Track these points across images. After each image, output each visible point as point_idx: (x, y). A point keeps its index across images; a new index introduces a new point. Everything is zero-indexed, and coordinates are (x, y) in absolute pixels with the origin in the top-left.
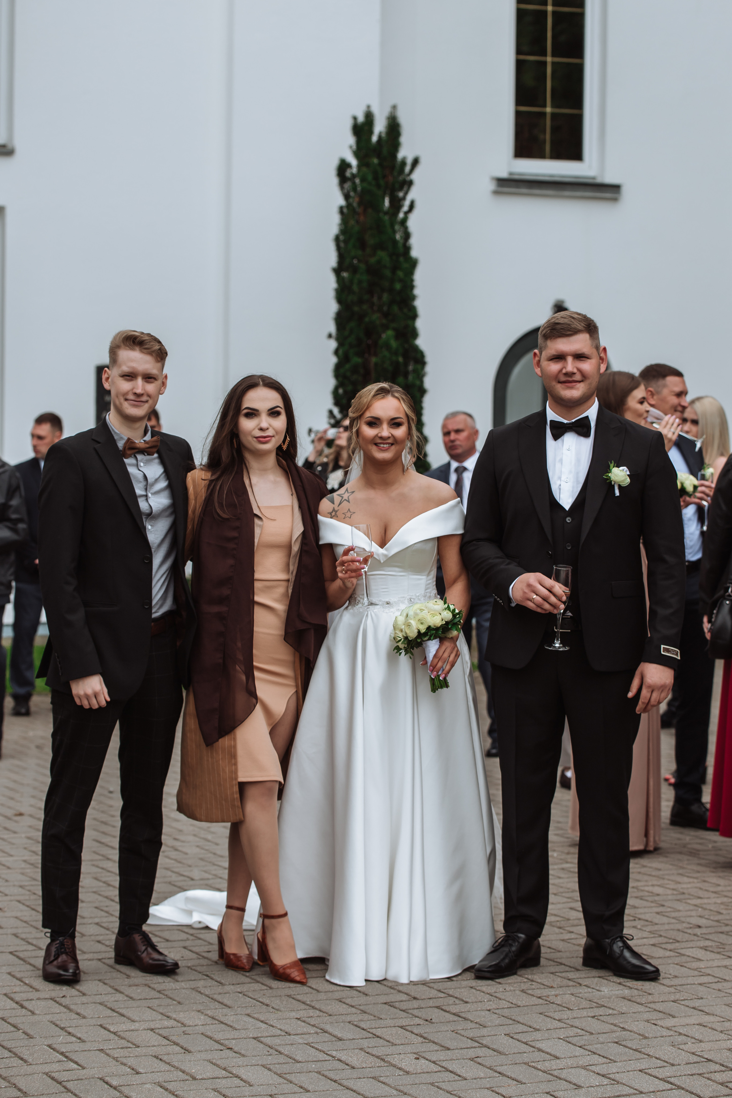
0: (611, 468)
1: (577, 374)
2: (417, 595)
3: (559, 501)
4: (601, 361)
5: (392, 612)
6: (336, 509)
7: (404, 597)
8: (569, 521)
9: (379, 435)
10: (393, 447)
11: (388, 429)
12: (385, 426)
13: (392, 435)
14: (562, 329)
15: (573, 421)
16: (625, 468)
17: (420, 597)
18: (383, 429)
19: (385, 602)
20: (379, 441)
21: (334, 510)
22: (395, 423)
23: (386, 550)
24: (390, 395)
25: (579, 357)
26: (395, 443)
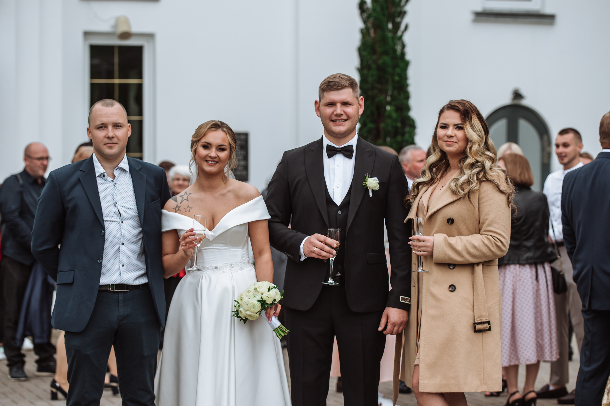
0: (367, 179)
1: (343, 115)
2: (236, 262)
3: (333, 200)
4: (359, 107)
5: (219, 274)
6: (179, 205)
7: (227, 263)
8: (339, 213)
9: (209, 155)
10: (217, 164)
11: (215, 152)
12: (214, 149)
13: (218, 156)
14: (334, 85)
15: (342, 146)
16: (376, 178)
17: (238, 263)
18: (212, 151)
19: (214, 267)
20: (209, 159)
21: (177, 206)
22: (221, 148)
23: (214, 232)
24: (221, 129)
25: (345, 104)
26: (219, 162)
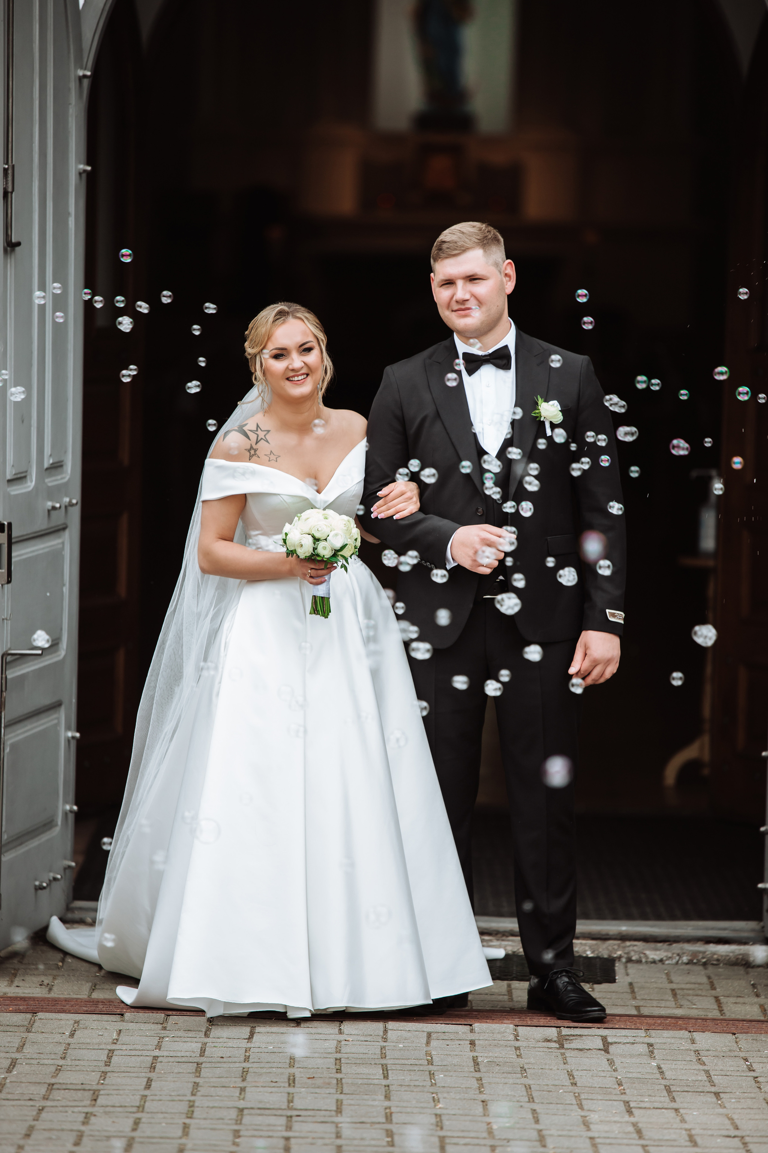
0: (539, 404)
1: (470, 300)
3: (483, 446)
4: (503, 280)
6: (254, 447)
9: (291, 367)
10: (309, 378)
11: (298, 358)
12: (295, 355)
13: (305, 363)
15: (490, 351)
16: (555, 402)
18: (293, 359)
20: (292, 374)
22: (305, 349)
23: (326, 494)
24: (291, 317)
25: (472, 278)
26: (310, 373)
